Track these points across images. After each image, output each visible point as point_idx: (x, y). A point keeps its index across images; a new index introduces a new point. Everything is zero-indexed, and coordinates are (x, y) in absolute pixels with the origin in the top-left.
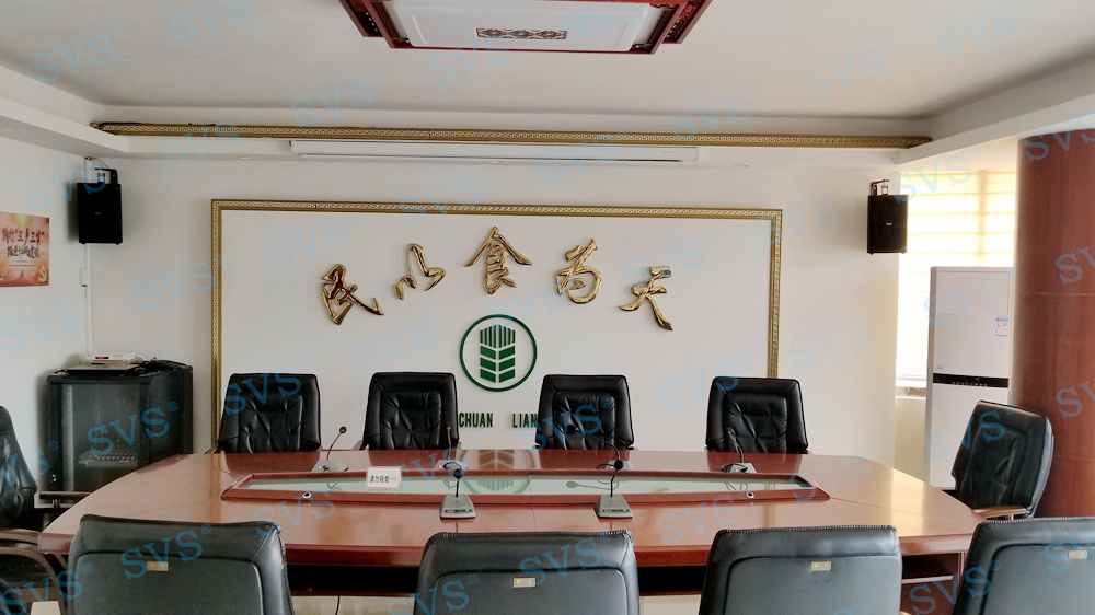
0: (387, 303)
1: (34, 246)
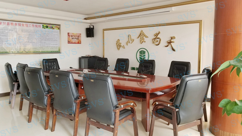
0: (125, 46)
1: (78, 38)
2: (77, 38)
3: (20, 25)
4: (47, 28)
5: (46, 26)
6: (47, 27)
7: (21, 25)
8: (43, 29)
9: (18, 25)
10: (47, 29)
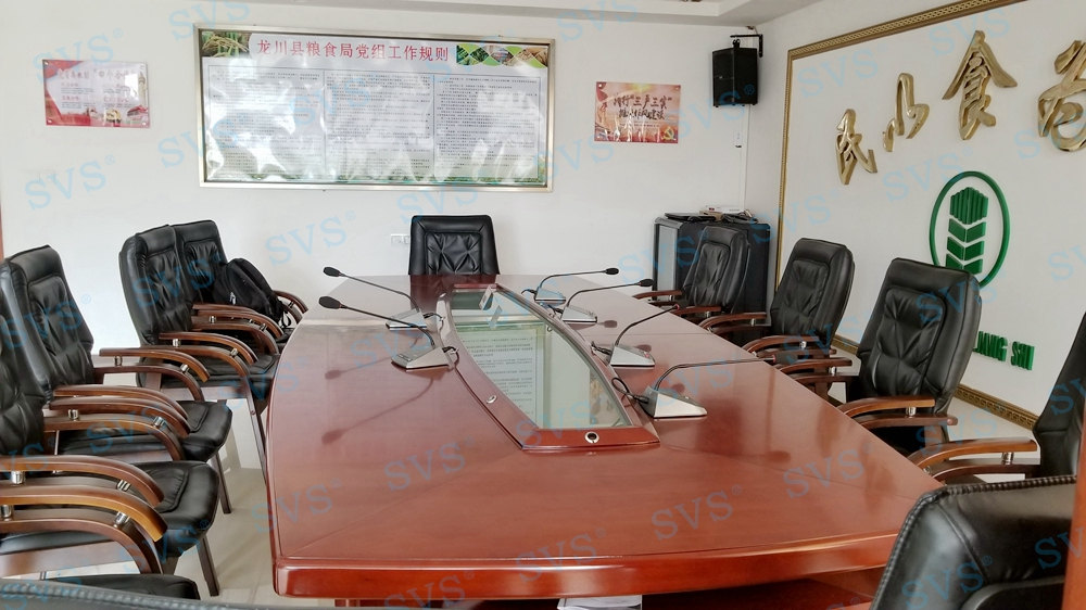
0: (881, 158)
1: (658, 109)
2: (650, 109)
3: (347, 51)
4: (481, 59)
5: (474, 53)
6: (481, 55)
7: (354, 50)
8: (461, 68)
9: (337, 51)
10: (478, 68)
